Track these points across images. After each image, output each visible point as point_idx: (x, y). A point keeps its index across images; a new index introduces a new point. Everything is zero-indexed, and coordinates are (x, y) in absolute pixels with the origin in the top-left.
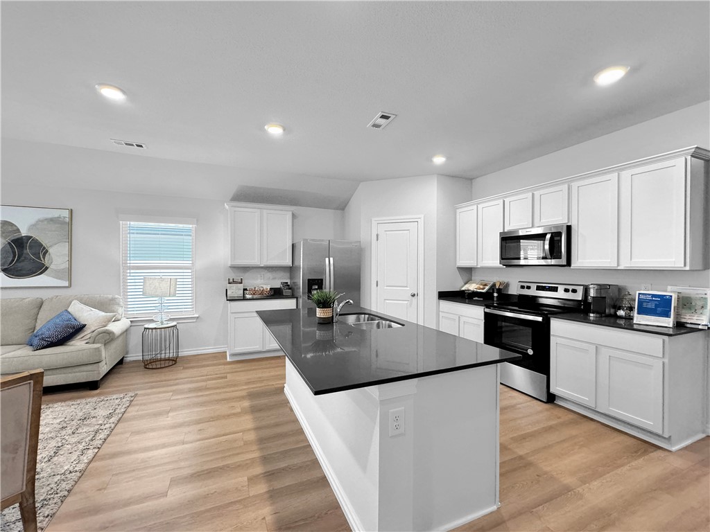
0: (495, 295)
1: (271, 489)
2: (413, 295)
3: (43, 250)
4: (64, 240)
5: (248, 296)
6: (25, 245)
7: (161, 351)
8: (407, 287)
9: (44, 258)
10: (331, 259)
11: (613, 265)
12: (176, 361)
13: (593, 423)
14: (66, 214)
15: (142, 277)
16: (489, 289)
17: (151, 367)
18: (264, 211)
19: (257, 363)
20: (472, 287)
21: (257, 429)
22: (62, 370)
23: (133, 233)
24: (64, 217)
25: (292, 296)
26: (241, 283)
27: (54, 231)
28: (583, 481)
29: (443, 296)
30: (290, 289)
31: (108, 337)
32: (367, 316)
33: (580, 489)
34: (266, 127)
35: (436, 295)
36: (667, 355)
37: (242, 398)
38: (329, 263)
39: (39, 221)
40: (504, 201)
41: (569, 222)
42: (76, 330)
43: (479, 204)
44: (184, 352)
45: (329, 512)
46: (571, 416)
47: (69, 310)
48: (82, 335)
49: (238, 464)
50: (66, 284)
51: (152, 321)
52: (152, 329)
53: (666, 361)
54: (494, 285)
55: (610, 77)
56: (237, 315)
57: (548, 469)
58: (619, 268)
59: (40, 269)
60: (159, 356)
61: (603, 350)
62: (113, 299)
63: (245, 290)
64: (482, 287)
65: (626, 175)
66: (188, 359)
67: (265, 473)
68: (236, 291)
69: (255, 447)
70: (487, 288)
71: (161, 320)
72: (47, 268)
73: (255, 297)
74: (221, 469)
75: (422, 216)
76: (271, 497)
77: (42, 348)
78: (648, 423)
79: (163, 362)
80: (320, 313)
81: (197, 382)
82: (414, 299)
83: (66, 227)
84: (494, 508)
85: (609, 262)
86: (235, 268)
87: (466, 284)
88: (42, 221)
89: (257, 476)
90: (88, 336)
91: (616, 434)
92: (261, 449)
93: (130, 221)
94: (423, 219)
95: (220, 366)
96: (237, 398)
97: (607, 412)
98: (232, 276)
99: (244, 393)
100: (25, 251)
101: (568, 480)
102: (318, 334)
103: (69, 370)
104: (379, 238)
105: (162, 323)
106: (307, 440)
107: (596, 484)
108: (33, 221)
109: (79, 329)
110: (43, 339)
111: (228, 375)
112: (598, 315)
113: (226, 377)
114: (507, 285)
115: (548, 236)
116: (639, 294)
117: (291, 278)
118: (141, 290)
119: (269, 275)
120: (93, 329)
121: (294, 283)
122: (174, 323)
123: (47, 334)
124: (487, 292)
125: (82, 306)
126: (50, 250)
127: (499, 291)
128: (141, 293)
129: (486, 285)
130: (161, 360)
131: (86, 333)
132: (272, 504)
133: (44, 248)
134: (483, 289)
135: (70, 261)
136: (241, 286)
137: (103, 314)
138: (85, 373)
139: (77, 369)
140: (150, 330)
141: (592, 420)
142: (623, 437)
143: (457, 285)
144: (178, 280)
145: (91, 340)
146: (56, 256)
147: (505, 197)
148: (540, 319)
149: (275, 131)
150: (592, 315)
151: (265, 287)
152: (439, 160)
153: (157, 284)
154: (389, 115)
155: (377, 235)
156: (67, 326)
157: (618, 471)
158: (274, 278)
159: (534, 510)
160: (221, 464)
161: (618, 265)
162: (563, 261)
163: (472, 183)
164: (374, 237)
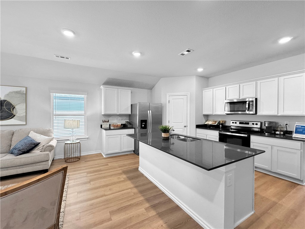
0: (221, 126)
1: (158, 212)
2: (185, 127)
3: (12, 107)
4: (23, 102)
5: (112, 128)
6: (3, 104)
7: (72, 154)
8: (182, 123)
9: (13, 111)
10: (150, 111)
11: (276, 114)
12: (79, 158)
13: (270, 176)
14: (24, 89)
15: (64, 120)
16: (218, 124)
17: (67, 161)
18: (119, 89)
19: (119, 158)
20: (210, 123)
21: (136, 187)
22: (30, 165)
23: (57, 99)
24: (23, 91)
25: (132, 128)
26: (108, 122)
27: (18, 97)
28: (280, 199)
29: (198, 126)
30: (131, 124)
31: (51, 148)
32: (177, 136)
33: (280, 202)
34: (133, 53)
35: (195, 126)
36: (302, 149)
37: (121, 174)
38: (150, 113)
39: (10, 92)
40: (226, 88)
41: (256, 96)
42: (35, 145)
43: (214, 88)
44: (83, 154)
45: (188, 220)
46: (261, 174)
47: (29, 135)
48: (38, 148)
49: (136, 203)
50: (24, 123)
51: (68, 140)
52: (70, 144)
53: (302, 151)
54: (219, 122)
55: (285, 40)
56: (108, 137)
57: (264, 195)
58: (278, 115)
59: (11, 116)
60: (71, 156)
61: (275, 148)
62: (49, 130)
63: (110, 125)
64: (214, 123)
65: (282, 78)
66: (86, 157)
67: (151, 206)
68: (106, 125)
69: (140, 195)
70: (217, 123)
71: (72, 140)
72: (14, 116)
73: (115, 128)
74: (130, 206)
75: (189, 93)
76: (159, 216)
77: (20, 155)
78: (294, 175)
79: (73, 159)
80: (164, 135)
81: (95, 167)
82: (186, 128)
83: (25, 96)
84: (253, 213)
85: (273, 112)
86: (105, 115)
87: (206, 121)
88: (12, 93)
89: (148, 208)
90: (41, 148)
91: (281, 180)
92: (143, 196)
93: (55, 93)
94: (189, 94)
95: (103, 160)
96: (119, 174)
97: (276, 172)
98: (104, 119)
99: (120, 172)
100: (3, 107)
101: (274, 199)
102: (163, 144)
103: (34, 165)
104: (170, 102)
105: (73, 141)
106: (160, 191)
107: (284, 200)
108: (7, 92)
109: (36, 145)
110: (20, 150)
111: (109, 164)
112: (269, 134)
113: (108, 165)
114: (225, 122)
115: (248, 102)
116: (296, 125)
117: (130, 119)
118: (63, 126)
119: (120, 118)
120: (43, 145)
121: (131, 122)
122: (78, 141)
123: (21, 148)
124: (217, 125)
125: (36, 134)
126: (16, 107)
127: (222, 124)
128: (63, 127)
129: (216, 122)
130: (72, 158)
131: (40, 147)
132: (162, 219)
133: (13, 106)
134: (215, 123)
135: (26, 112)
136: (108, 124)
137: (47, 137)
138: (42, 166)
139: (38, 164)
140: (67, 144)
141: (269, 175)
142: (284, 181)
143: (203, 122)
144: (80, 121)
145: (42, 150)
146: (19, 110)
147: (226, 86)
148: (246, 136)
149: (137, 55)
150: (266, 134)
151: (118, 124)
152: (200, 70)
153: (72, 123)
154: (190, 50)
155: (169, 101)
156: (31, 144)
157: (289, 194)
158: (122, 120)
159: (268, 212)
160: (129, 203)
161: (278, 114)
162: (254, 112)
163: (208, 79)
164: (168, 102)
